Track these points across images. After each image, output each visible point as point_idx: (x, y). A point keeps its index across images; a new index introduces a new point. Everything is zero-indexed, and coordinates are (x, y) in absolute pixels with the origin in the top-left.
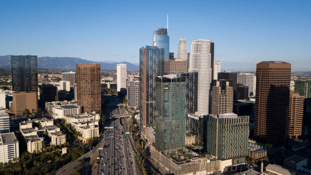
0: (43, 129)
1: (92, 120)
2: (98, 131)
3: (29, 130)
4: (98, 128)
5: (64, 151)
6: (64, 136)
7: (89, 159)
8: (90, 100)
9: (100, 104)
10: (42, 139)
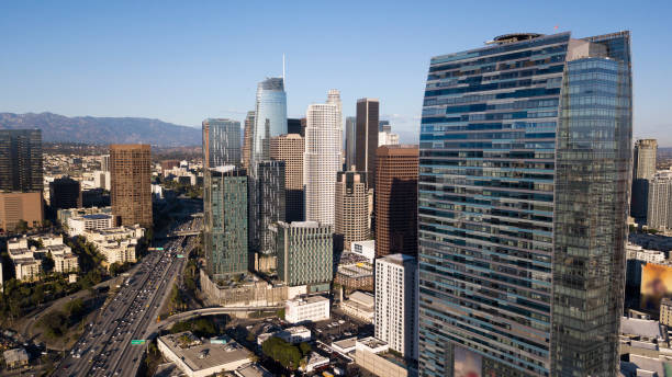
0: (44, 248)
1: (129, 236)
2: (134, 254)
3: (22, 251)
4: (133, 249)
5: (72, 279)
6: (75, 259)
7: (108, 288)
8: (133, 205)
9: (151, 212)
10: (39, 262)
